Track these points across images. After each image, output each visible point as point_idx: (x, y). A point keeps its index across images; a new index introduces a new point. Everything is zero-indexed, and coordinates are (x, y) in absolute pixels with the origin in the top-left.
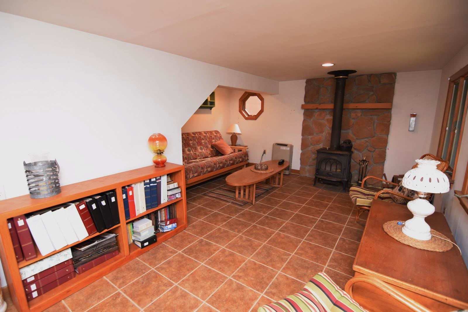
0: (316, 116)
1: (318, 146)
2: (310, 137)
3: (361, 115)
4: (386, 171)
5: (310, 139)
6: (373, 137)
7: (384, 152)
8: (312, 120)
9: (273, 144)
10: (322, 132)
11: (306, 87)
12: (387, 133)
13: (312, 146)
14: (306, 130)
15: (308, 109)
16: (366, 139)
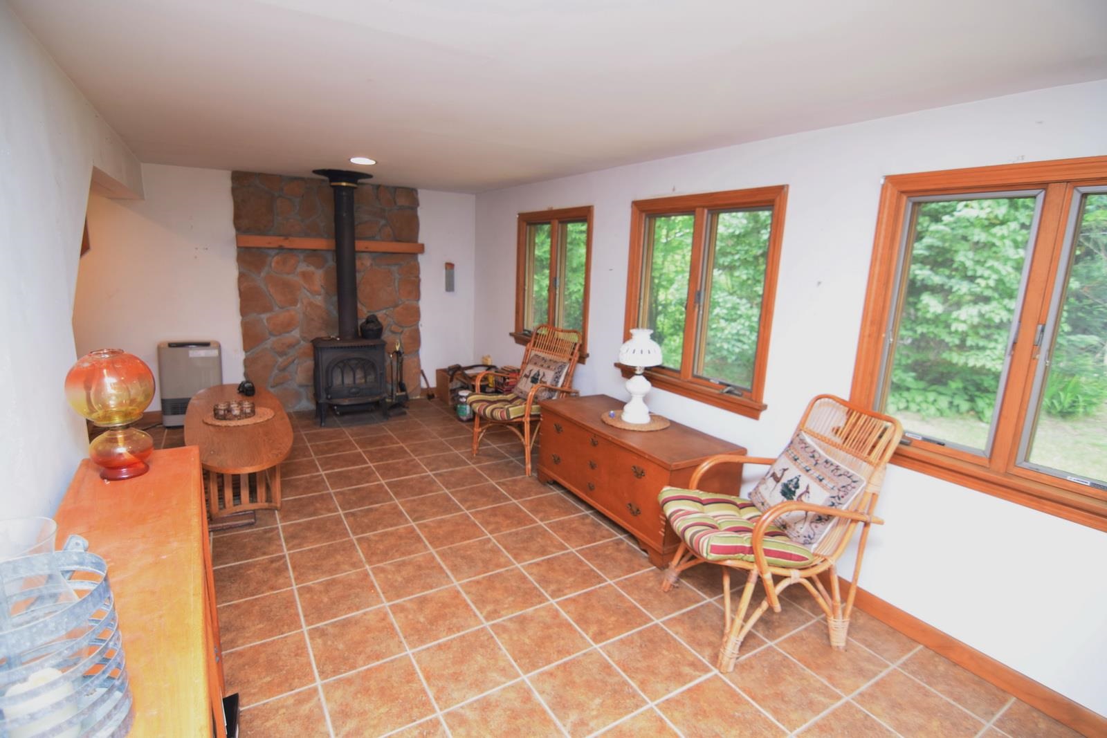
0: (273, 265)
1: (287, 335)
2: (264, 316)
3: (371, 265)
4: (424, 367)
5: (265, 321)
6: (396, 306)
7: (417, 331)
8: (263, 274)
9: (156, 346)
10: (294, 302)
11: (234, 190)
12: (417, 296)
13: (273, 339)
14: (250, 300)
15: (247, 248)
16: (384, 311)
